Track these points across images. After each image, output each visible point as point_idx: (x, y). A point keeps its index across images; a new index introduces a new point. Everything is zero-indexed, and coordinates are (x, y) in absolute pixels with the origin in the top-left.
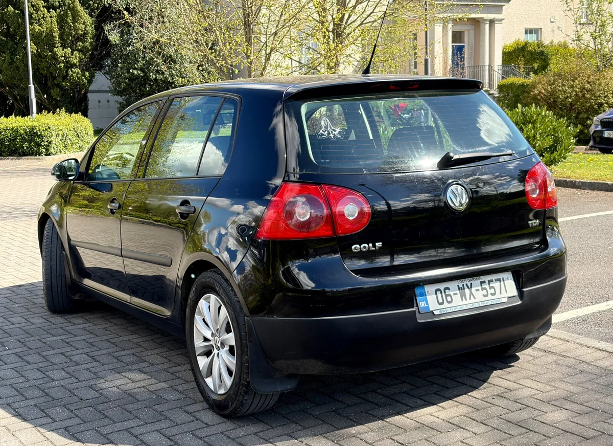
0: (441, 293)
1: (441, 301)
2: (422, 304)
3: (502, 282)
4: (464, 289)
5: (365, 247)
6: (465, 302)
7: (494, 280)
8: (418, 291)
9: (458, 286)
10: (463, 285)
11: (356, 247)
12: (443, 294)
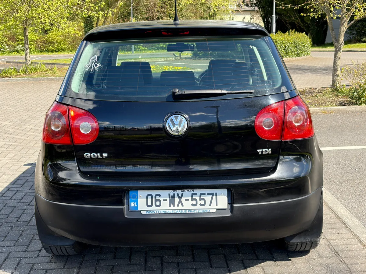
0: (152, 198)
1: (150, 204)
2: (133, 204)
3: (214, 197)
4: (174, 197)
5: (94, 155)
6: (172, 208)
7: (206, 194)
8: (131, 193)
9: (169, 195)
10: (174, 194)
11: (87, 155)
12: (154, 199)
